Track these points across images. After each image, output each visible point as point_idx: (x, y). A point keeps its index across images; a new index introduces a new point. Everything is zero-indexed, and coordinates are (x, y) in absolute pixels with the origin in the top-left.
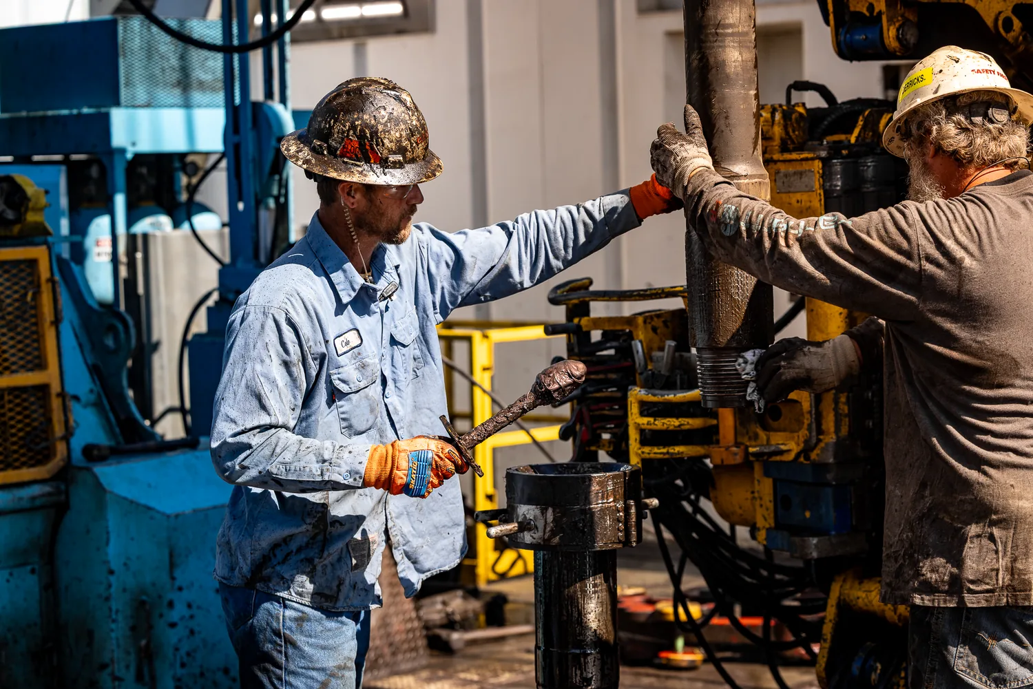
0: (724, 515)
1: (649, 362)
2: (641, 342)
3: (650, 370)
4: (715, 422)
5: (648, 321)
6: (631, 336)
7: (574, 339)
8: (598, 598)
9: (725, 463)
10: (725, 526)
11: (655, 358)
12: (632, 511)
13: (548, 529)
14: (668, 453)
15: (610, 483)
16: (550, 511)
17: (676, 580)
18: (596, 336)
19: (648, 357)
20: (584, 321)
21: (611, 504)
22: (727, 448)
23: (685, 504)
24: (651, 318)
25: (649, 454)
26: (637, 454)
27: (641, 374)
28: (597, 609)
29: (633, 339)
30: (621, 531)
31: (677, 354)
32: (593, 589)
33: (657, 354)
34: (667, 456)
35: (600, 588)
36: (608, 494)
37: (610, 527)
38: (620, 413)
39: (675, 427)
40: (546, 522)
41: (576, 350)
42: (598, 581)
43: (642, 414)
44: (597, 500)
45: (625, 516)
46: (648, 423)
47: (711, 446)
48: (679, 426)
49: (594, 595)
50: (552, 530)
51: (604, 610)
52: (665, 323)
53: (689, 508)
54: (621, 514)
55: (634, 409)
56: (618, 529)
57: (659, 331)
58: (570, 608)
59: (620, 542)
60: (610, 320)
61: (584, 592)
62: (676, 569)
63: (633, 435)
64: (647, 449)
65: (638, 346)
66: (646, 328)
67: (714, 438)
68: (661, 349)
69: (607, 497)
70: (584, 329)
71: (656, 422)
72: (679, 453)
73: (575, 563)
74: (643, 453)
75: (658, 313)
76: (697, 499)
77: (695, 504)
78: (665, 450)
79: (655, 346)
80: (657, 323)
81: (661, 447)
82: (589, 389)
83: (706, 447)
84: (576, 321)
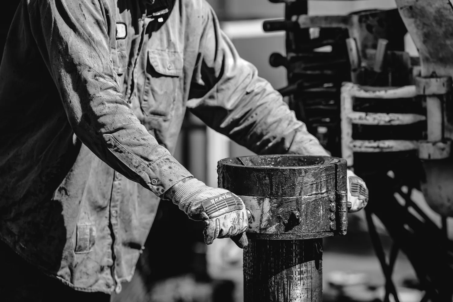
0: (434, 207)
1: (362, 59)
2: (355, 39)
3: (364, 67)
4: (423, 118)
5: (364, 19)
6: (345, 34)
7: (291, 36)
8: (304, 284)
9: (432, 158)
10: (436, 218)
11: (368, 56)
12: (343, 202)
13: (265, 218)
14: (378, 147)
15: (323, 175)
16: (267, 201)
17: (388, 271)
18: (314, 32)
19: (363, 54)
20: (302, 19)
21: (325, 194)
22: (434, 144)
23: (398, 196)
24: (367, 17)
25: (360, 147)
26: (350, 148)
27: (355, 70)
28: (302, 296)
29: (348, 37)
30: (332, 221)
31: (389, 52)
32: (299, 276)
33: (370, 51)
34: (377, 150)
35: (305, 275)
36: (321, 185)
37: (323, 216)
38: (335, 108)
39: (386, 122)
40: (263, 212)
41: (294, 47)
42: (304, 269)
43: (356, 108)
44: (312, 191)
45: (337, 206)
46: (360, 118)
47: (420, 141)
48: (390, 121)
49: (299, 282)
50: (269, 220)
51: (310, 296)
52: (380, 22)
53: (402, 201)
54: (333, 204)
55: (346, 105)
56: (330, 219)
57: (374, 30)
58: (276, 294)
59: (332, 230)
60: (327, 18)
61: (290, 278)
62: (387, 260)
63: (346, 130)
64: (358, 143)
65: (352, 44)
66: (361, 27)
67: (423, 133)
68: (375, 47)
69: (321, 188)
70: (302, 26)
71: (368, 117)
72: (388, 147)
73: (282, 251)
74: (355, 146)
75: (374, 12)
76: (410, 192)
77: (407, 197)
78: (375, 144)
79: (370, 43)
80: (372, 21)
81: (372, 141)
82: (306, 84)
83: (415, 142)
84: (294, 18)
